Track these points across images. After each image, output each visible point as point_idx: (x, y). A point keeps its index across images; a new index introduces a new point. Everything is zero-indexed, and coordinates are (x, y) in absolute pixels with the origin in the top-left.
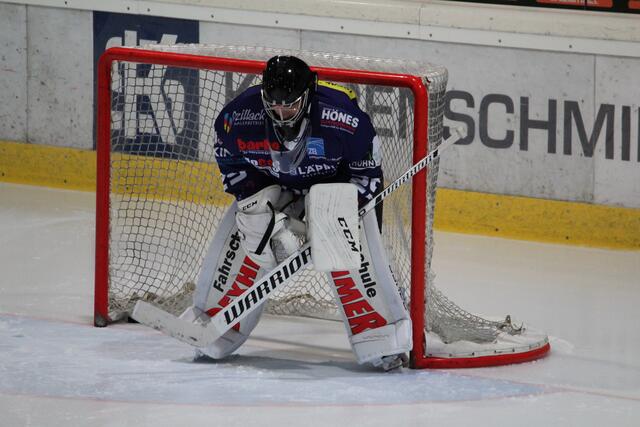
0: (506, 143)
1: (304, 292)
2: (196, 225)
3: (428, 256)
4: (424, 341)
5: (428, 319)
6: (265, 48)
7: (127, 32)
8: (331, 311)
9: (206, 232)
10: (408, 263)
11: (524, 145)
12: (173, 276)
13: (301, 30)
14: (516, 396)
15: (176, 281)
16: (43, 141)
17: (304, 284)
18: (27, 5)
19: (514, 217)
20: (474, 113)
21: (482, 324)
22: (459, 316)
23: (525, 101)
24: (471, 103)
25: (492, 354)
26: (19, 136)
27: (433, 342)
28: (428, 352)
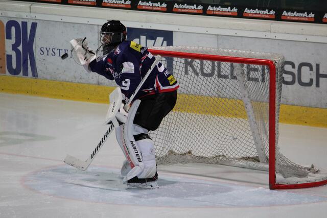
0: (310, 84)
1: (221, 154)
2: (173, 125)
3: (276, 139)
4: (275, 177)
5: (277, 167)
6: (203, 47)
7: (141, 36)
8: (233, 162)
9: (178, 128)
10: (268, 141)
11: (318, 85)
12: (164, 148)
13: (218, 35)
14: (317, 202)
15: (165, 150)
16: (105, 84)
17: (221, 151)
18: (98, 25)
19: (313, 117)
20: (295, 71)
21: (301, 168)
22: (290, 165)
23: (318, 66)
24: (294, 67)
25: (306, 182)
26: (95, 82)
27: (279, 178)
28: (277, 182)
